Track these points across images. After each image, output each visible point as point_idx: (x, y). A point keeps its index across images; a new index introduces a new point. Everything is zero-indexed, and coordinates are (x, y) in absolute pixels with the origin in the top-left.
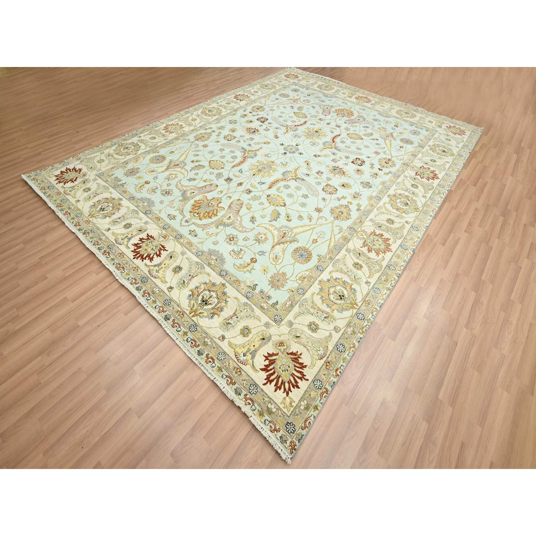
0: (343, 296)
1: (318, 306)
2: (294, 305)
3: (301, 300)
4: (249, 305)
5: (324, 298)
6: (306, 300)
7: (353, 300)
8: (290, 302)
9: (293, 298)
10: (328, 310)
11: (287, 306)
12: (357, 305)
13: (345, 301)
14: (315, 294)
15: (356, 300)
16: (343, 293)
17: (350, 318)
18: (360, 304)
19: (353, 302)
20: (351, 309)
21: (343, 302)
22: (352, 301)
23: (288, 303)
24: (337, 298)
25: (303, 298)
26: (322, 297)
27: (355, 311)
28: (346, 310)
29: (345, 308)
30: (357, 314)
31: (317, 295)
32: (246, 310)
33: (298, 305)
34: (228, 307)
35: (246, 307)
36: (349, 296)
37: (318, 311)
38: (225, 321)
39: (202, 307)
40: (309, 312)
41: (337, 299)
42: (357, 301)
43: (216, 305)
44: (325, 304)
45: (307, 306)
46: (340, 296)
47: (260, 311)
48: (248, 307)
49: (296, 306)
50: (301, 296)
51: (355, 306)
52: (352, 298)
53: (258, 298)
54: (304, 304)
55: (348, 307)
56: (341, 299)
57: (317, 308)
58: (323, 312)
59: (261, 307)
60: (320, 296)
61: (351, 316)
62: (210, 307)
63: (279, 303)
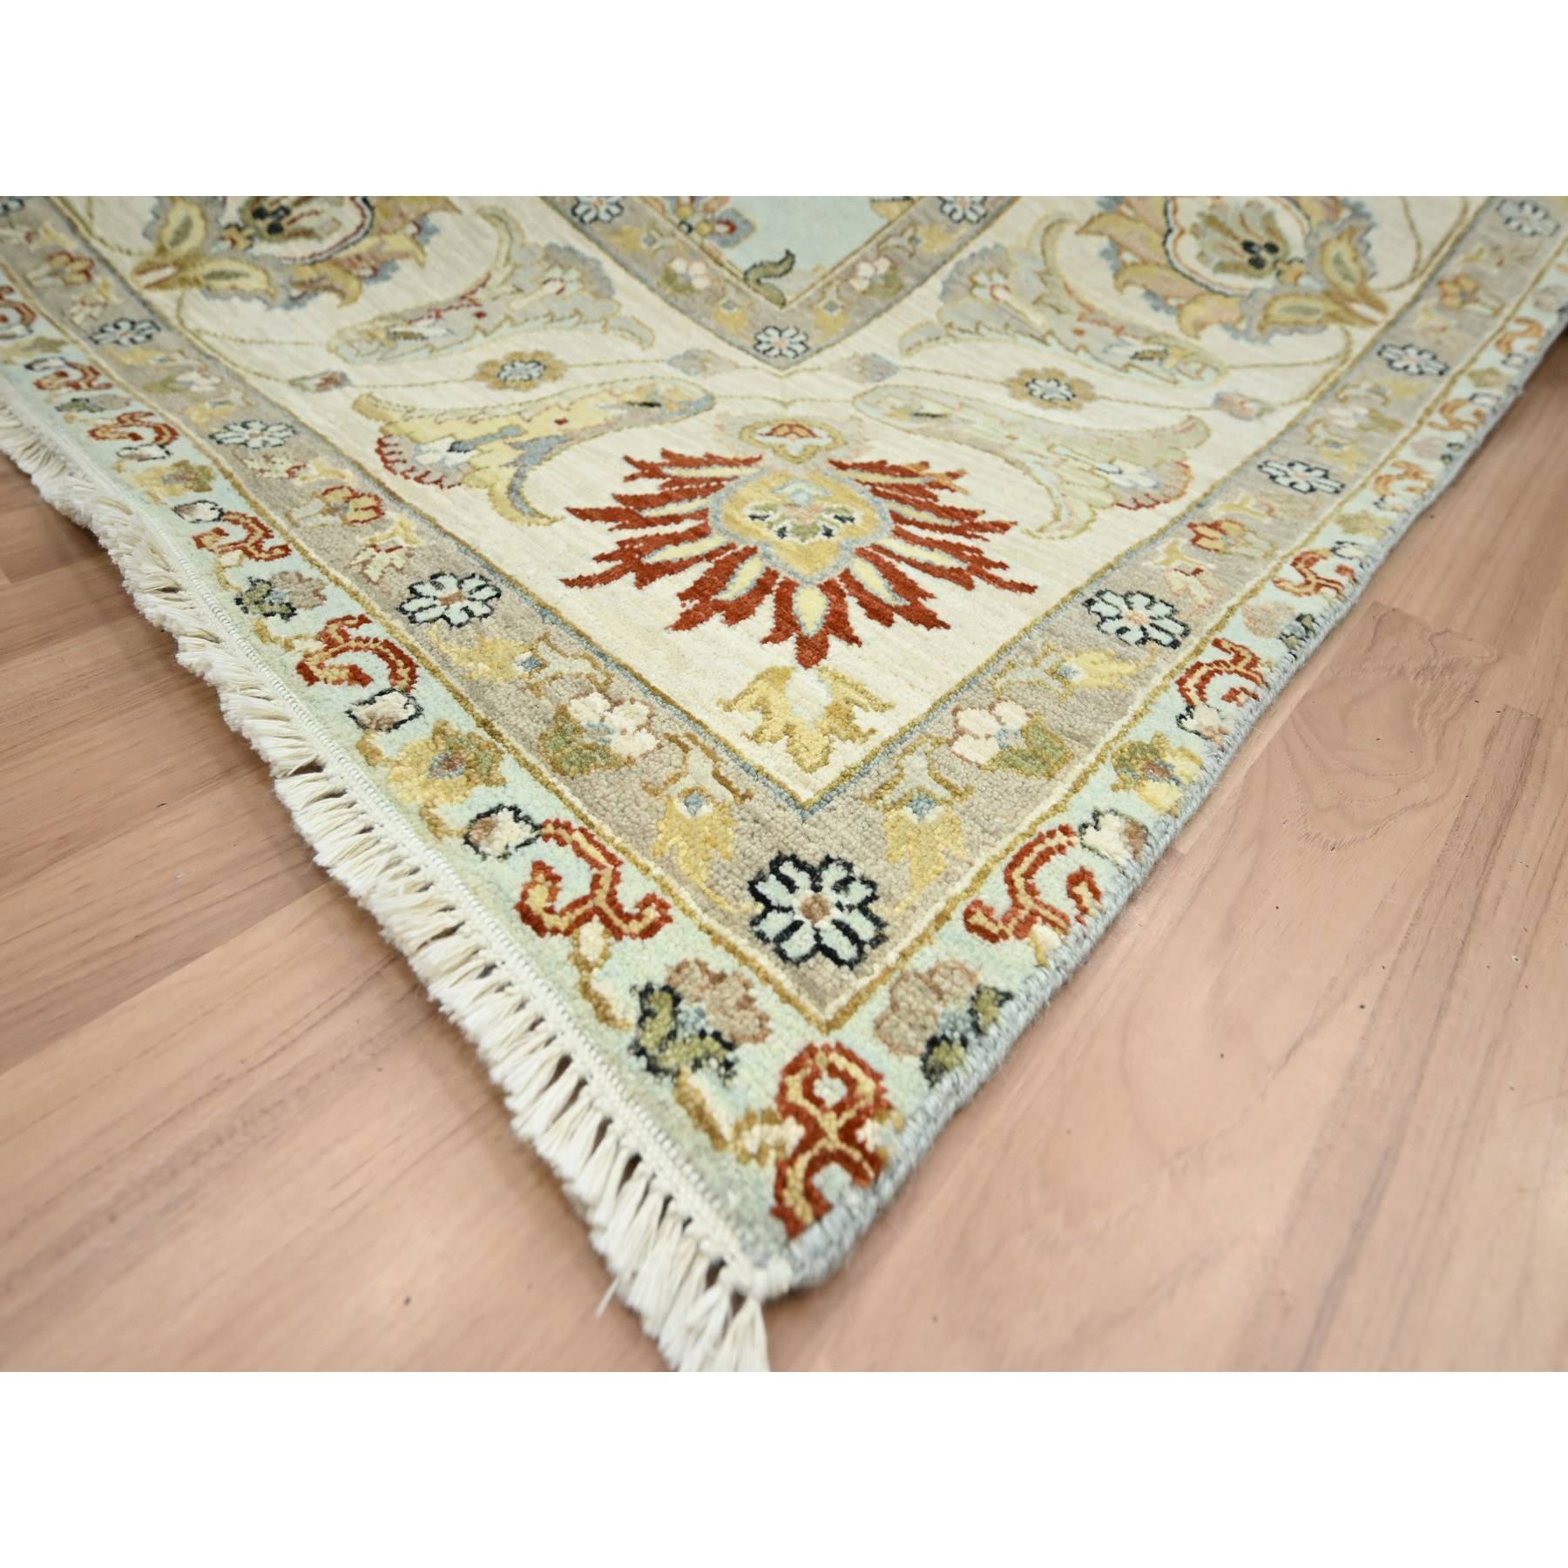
0: (1272, 248)
1: (1087, 299)
2: (909, 281)
3: (964, 255)
4: (584, 260)
5: (1127, 257)
6: (998, 261)
7: (1347, 277)
8: (883, 265)
9: (903, 241)
10: (1161, 322)
11: (860, 285)
12: (1379, 306)
13: (1288, 277)
14: (1069, 230)
15: (1367, 275)
16: (1271, 229)
17: (1327, 367)
18: (1396, 301)
19: (1349, 287)
20: (1334, 328)
21: (1267, 282)
22: (1337, 278)
23: (865, 270)
24: (1227, 257)
25: (975, 247)
26: (1117, 247)
27: (1362, 336)
28: (1296, 327)
29: (1290, 317)
30: (1377, 348)
31: (1084, 230)
32: (552, 288)
33: (935, 284)
34: (431, 259)
35: (556, 272)
36: (1317, 251)
37: (1082, 326)
38: (383, 324)
39: (242, 243)
40: (1014, 326)
41: (1222, 267)
42: (1373, 284)
43: (344, 244)
44: (1134, 292)
45: (1000, 293)
46: (1248, 246)
47: (655, 300)
48: (573, 274)
49: (919, 292)
50: (964, 229)
51: (1361, 308)
52: (1338, 261)
53: (653, 225)
54: (981, 278)
55: (1309, 311)
56: (1257, 263)
57: (1077, 309)
58: (1119, 331)
59: (670, 277)
60: (1104, 242)
61: (1343, 356)
62: (299, 248)
63: (800, 264)
